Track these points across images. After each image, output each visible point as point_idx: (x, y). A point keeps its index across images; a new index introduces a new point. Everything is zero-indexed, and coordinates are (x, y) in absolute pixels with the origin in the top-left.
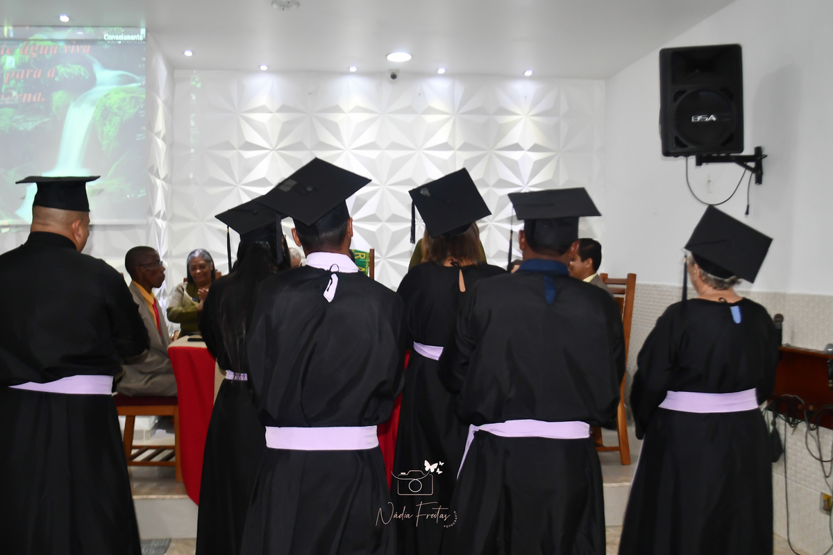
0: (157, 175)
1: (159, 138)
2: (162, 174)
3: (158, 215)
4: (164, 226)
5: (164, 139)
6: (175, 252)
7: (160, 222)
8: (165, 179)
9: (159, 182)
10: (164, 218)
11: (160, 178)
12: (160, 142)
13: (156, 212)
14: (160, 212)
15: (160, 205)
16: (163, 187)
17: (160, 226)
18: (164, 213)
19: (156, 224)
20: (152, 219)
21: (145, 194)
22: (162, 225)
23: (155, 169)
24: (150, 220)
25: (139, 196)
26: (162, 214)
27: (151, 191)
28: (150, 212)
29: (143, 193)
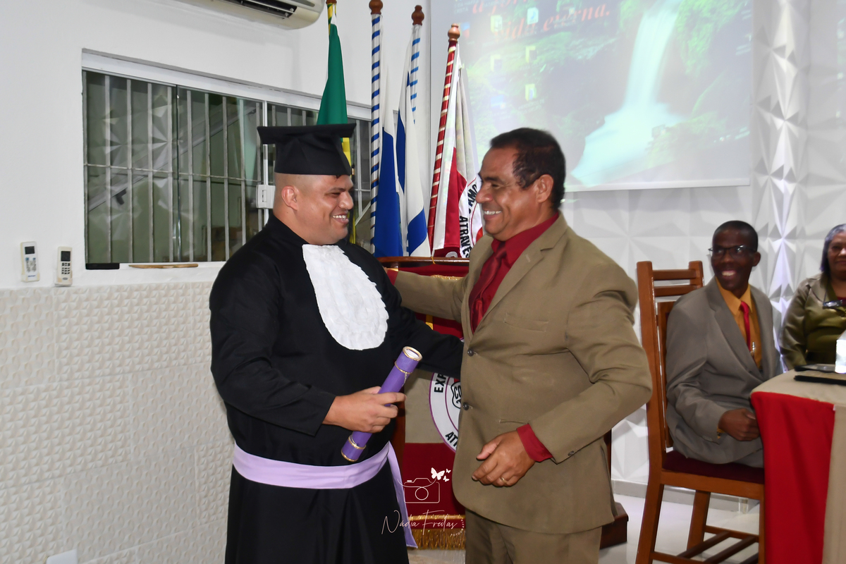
0: (778, 112)
1: (783, 55)
2: (789, 110)
3: (779, 174)
4: (791, 192)
5: (792, 59)
7: (782, 184)
8: (793, 120)
9: (779, 123)
10: (791, 178)
11: (783, 118)
12: (784, 64)
13: (775, 167)
14: (781, 169)
15: (783, 156)
16: (790, 132)
17: (782, 189)
18: (791, 171)
19: (775, 188)
20: (766, 177)
21: (748, 133)
22: (786, 189)
23: (773, 104)
24: (762, 179)
25: (737, 137)
26: (786, 172)
27: (766, 136)
28: (762, 168)
29: (744, 132)
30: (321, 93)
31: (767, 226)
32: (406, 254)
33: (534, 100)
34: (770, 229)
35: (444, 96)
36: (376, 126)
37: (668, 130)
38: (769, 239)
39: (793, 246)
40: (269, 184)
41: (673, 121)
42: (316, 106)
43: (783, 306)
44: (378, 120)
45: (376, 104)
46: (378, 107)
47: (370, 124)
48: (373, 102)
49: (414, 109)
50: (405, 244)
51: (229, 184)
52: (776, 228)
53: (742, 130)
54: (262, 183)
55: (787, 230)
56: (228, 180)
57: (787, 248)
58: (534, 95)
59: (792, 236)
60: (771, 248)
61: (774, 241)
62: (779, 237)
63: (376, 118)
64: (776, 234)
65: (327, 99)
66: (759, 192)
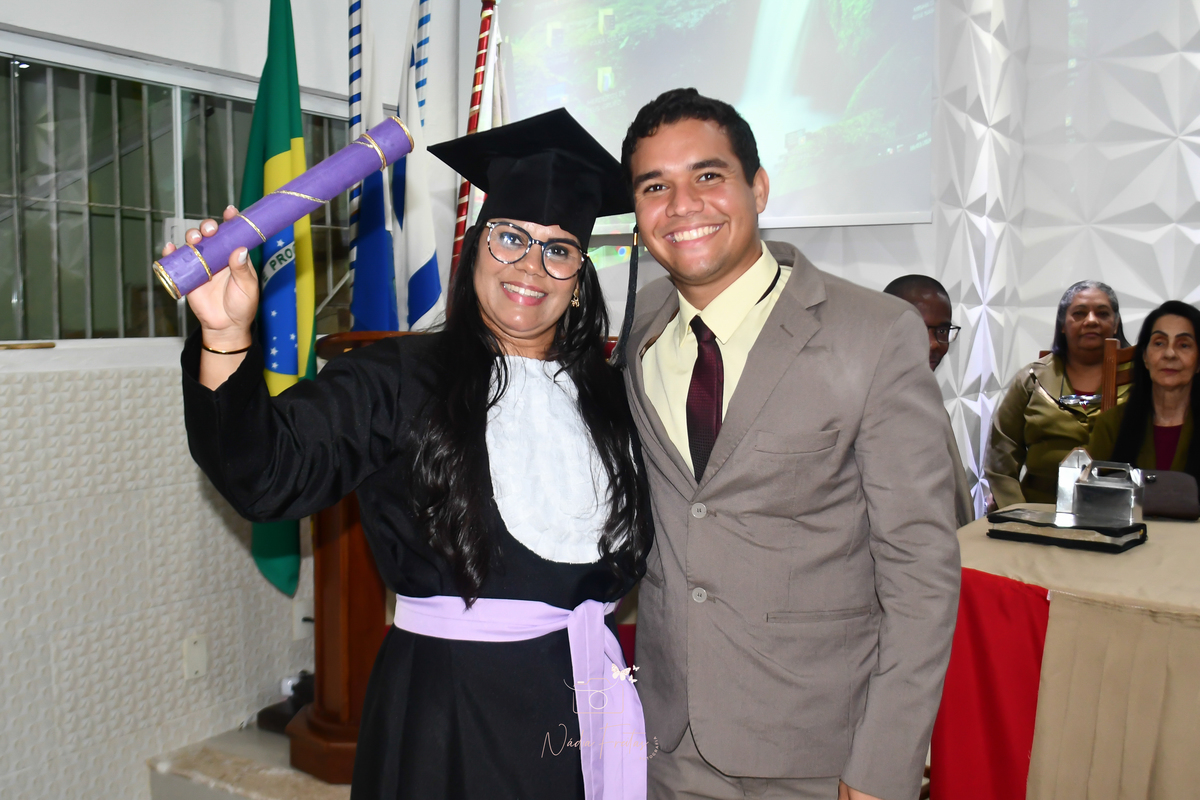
0: (978, 113)
1: (988, 28)
2: (995, 112)
3: (979, 207)
4: (997, 234)
5: (1001, 34)
6: (1023, 294)
7: (982, 223)
8: (1002, 127)
9: (979, 129)
10: (997, 214)
11: (984, 121)
12: (987, 39)
13: (973, 196)
14: (983, 199)
15: (985, 180)
16: (996, 144)
17: (984, 231)
18: (998, 201)
19: (972, 226)
20: (960, 211)
21: (928, 141)
22: (989, 229)
23: (970, 101)
24: (952, 214)
25: (913, 148)
26: (990, 204)
27: (959, 148)
28: (951, 196)
29: (924, 139)
30: (258, 73)
31: (958, 286)
32: (403, 327)
33: (610, 91)
34: (964, 290)
35: (474, 85)
36: (356, 127)
37: (809, 136)
38: (961, 304)
39: (999, 317)
40: (186, 217)
41: (817, 124)
42: (250, 93)
43: (984, 406)
44: (358, 118)
45: (355, 92)
46: (358, 97)
47: (347, 125)
48: (351, 90)
49: (422, 103)
50: (403, 311)
51: (123, 218)
52: (973, 288)
53: (920, 136)
54: (173, 216)
55: (992, 291)
56: (122, 211)
57: (990, 318)
58: (611, 83)
59: (997, 302)
60: (964, 317)
61: (969, 308)
62: (979, 303)
63: (355, 114)
64: (973, 298)
65: (266, 82)
66: (947, 233)
